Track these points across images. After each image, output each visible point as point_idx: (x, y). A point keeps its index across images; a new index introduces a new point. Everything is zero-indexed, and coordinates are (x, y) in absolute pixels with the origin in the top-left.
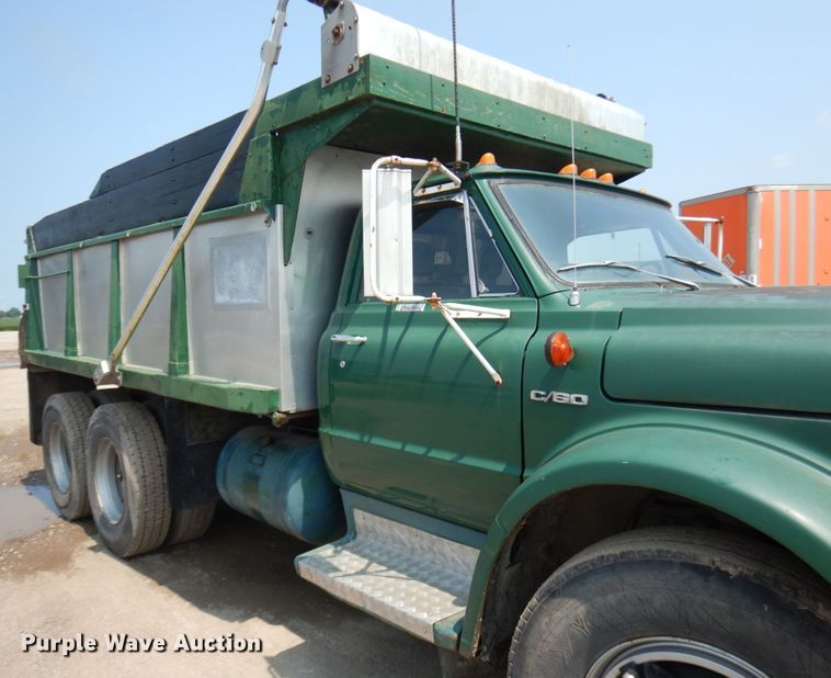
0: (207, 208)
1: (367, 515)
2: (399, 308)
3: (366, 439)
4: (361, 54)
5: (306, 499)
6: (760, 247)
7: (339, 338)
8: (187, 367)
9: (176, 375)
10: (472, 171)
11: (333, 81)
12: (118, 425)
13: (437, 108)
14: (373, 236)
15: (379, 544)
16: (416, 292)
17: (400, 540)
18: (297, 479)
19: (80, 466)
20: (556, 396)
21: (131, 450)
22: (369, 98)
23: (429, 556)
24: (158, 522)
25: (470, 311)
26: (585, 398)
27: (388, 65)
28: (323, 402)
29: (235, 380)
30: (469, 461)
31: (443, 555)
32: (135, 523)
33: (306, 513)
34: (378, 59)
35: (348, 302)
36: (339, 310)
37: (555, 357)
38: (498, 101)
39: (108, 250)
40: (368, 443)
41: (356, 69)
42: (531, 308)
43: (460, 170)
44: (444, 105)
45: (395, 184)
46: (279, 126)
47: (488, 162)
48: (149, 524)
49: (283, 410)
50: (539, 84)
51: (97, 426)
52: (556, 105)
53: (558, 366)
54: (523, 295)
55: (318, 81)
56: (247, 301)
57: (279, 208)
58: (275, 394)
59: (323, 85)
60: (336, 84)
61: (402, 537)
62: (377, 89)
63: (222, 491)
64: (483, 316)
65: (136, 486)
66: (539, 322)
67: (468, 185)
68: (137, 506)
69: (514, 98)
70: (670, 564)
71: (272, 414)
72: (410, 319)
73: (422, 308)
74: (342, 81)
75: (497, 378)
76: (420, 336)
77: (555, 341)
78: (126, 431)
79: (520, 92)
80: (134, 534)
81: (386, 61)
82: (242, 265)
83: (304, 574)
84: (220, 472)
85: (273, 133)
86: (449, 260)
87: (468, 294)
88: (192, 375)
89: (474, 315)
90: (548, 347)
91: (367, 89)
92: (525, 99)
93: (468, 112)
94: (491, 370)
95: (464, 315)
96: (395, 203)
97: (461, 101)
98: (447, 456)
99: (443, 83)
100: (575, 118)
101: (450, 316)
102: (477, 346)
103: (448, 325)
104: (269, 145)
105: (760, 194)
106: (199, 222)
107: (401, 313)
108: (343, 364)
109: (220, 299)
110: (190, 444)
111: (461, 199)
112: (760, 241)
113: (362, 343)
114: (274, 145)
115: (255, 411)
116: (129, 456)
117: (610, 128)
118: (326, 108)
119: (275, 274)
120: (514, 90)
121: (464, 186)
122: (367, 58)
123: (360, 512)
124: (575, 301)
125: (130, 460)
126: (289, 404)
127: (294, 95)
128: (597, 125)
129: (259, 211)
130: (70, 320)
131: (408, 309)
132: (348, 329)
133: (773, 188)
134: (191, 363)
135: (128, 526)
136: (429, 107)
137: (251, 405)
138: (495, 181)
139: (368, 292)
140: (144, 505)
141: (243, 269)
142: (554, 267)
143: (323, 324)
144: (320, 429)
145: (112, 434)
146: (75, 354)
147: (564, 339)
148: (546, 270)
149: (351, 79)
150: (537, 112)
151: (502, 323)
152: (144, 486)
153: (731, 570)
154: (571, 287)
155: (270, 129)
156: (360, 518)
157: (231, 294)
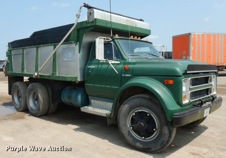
0: (64, 42)
1: (94, 100)
2: (101, 61)
3: (94, 85)
4: (95, 18)
5: (81, 98)
6: (192, 49)
7: (89, 67)
8: (56, 73)
9: (54, 75)
10: (114, 38)
11: (89, 21)
12: (37, 87)
13: (108, 26)
14: (98, 49)
15: (96, 105)
16: (104, 59)
17: (100, 104)
18: (79, 95)
19: (24, 98)
20: (126, 75)
21: (41, 92)
22: (96, 25)
23: (105, 106)
24: (46, 108)
25: (113, 62)
26: (130, 75)
27: (99, 20)
28: (86, 79)
29: (68, 75)
30: (113, 87)
31: (108, 105)
32: (41, 108)
33: (81, 101)
34: (98, 19)
35: (91, 60)
36: (89, 62)
37: (125, 69)
38: (119, 24)
39: (35, 49)
40: (95, 86)
41: (94, 20)
42: (123, 61)
43: (112, 38)
44: (109, 26)
45: (101, 41)
46: (78, 28)
47: (117, 36)
48: (44, 108)
49: (78, 80)
50: (127, 20)
51: (31, 88)
52: (130, 23)
53: (126, 71)
54: (122, 59)
55: (87, 21)
56: (71, 60)
57: (78, 43)
58: (77, 78)
59: (88, 22)
60: (90, 22)
61: (101, 103)
62: (98, 24)
63: (62, 99)
64: (116, 63)
65: (42, 100)
66: (124, 64)
67: (113, 40)
68: (42, 104)
69: (122, 23)
70: (140, 97)
71: (76, 81)
72: (103, 63)
73: (105, 61)
74: (91, 22)
75: (117, 73)
76: (104, 66)
77: (126, 66)
78: (39, 88)
79: (123, 22)
80: (41, 110)
81: (99, 19)
82: (70, 53)
83: (82, 110)
84: (62, 95)
85: (77, 29)
86: (110, 53)
87: (113, 59)
88: (57, 75)
89: (114, 63)
90: (125, 67)
91: (96, 24)
92: (124, 23)
93: (113, 27)
94: (116, 71)
95: (112, 63)
96: (101, 44)
97: (112, 25)
98: (109, 87)
99: (109, 22)
100: (134, 26)
101: (110, 63)
102: (114, 68)
103: (109, 64)
104: (76, 31)
105: (192, 35)
106: (62, 44)
107: (101, 62)
108: (90, 72)
109: (64, 60)
110: (56, 90)
111: (112, 42)
112: (192, 48)
113: (94, 68)
114: (77, 31)
115: (73, 81)
116: (40, 93)
117: (142, 27)
118: (88, 26)
119: (77, 55)
120: (122, 21)
121: (112, 40)
122: (96, 19)
123: (92, 100)
124: (130, 60)
125: (40, 94)
126: (79, 79)
127: (82, 23)
128: (139, 27)
129: (74, 43)
130: (23, 64)
131: (102, 61)
132: (91, 65)
133: (196, 33)
134: (57, 72)
135: (39, 109)
136: (106, 26)
137: (72, 80)
138: (118, 40)
139: (96, 58)
140: (43, 104)
141: (70, 54)
142: (127, 55)
143: (86, 64)
144: (85, 84)
145: (35, 89)
146: (24, 72)
147: (127, 66)
148: (125, 55)
149: (93, 22)
150: (126, 25)
151: (118, 64)
152: (43, 100)
153: (147, 97)
154: (129, 58)
155: (76, 28)
156: (92, 101)
157: (67, 59)
